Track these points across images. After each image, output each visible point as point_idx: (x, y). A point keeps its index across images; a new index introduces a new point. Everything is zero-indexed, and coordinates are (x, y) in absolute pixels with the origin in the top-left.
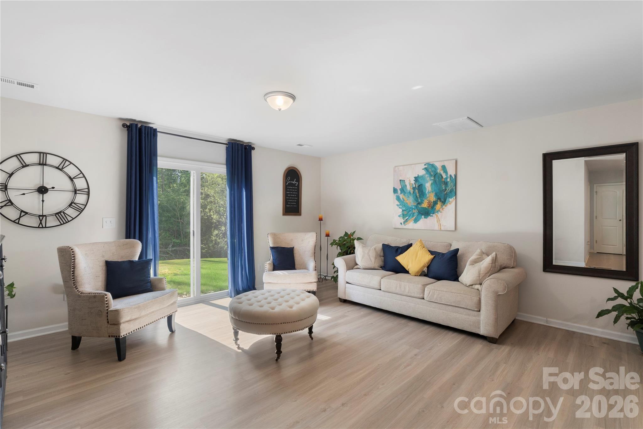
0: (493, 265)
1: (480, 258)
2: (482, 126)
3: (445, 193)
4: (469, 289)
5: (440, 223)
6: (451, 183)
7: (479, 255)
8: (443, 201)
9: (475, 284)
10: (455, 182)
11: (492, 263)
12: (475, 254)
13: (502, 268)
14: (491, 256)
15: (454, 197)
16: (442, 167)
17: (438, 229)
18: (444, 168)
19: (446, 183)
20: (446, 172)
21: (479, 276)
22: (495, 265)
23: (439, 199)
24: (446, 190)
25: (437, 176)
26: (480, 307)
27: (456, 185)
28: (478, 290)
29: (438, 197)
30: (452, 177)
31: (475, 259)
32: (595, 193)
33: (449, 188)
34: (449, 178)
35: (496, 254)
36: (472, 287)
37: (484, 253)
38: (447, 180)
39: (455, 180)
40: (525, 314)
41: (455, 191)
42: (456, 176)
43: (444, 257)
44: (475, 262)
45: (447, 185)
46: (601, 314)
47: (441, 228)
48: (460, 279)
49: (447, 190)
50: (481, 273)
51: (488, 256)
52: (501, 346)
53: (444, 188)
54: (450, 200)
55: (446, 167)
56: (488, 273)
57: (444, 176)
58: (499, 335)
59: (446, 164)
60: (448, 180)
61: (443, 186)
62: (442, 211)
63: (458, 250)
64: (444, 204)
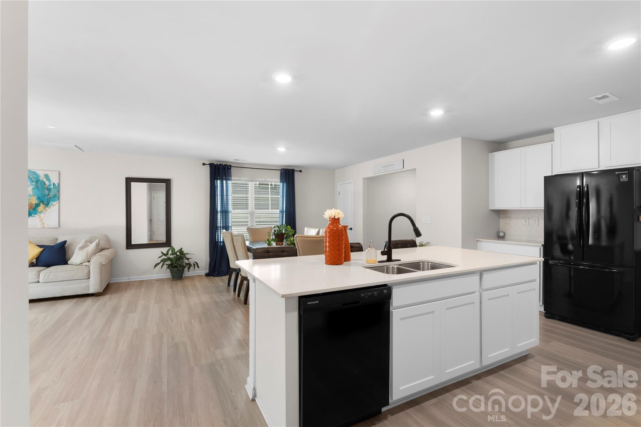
0: (97, 247)
1: (85, 245)
2: (83, 151)
3: (48, 197)
4: (80, 266)
5: (44, 222)
6: (54, 190)
7: (85, 243)
8: (47, 203)
9: (84, 262)
10: (58, 189)
11: (96, 247)
12: (81, 242)
13: (102, 250)
14: (95, 242)
15: (58, 201)
16: (44, 175)
17: (40, 227)
18: (47, 176)
19: (49, 190)
20: (49, 180)
21: (87, 256)
22: (98, 248)
23: (43, 202)
24: (49, 195)
25: (39, 182)
26: (90, 276)
27: (59, 191)
28: (87, 266)
29: (40, 201)
30: (56, 185)
31: (82, 246)
32: (153, 198)
33: (52, 194)
34: (52, 186)
35: (99, 240)
36: (81, 265)
37: (88, 241)
38: (50, 186)
39: (58, 188)
40: (116, 278)
41: (58, 196)
42: (59, 184)
43: (54, 249)
44: (82, 248)
45: (50, 190)
46: (155, 266)
47: (44, 226)
48: (69, 262)
49: (51, 195)
50: (89, 254)
51: (91, 243)
52: (104, 296)
53: (47, 193)
54: (54, 203)
55: (49, 175)
56: (94, 253)
57: (47, 183)
58: (103, 290)
59: (49, 174)
60: (52, 187)
61: (46, 191)
62: (45, 212)
63: (65, 242)
64: (48, 206)
